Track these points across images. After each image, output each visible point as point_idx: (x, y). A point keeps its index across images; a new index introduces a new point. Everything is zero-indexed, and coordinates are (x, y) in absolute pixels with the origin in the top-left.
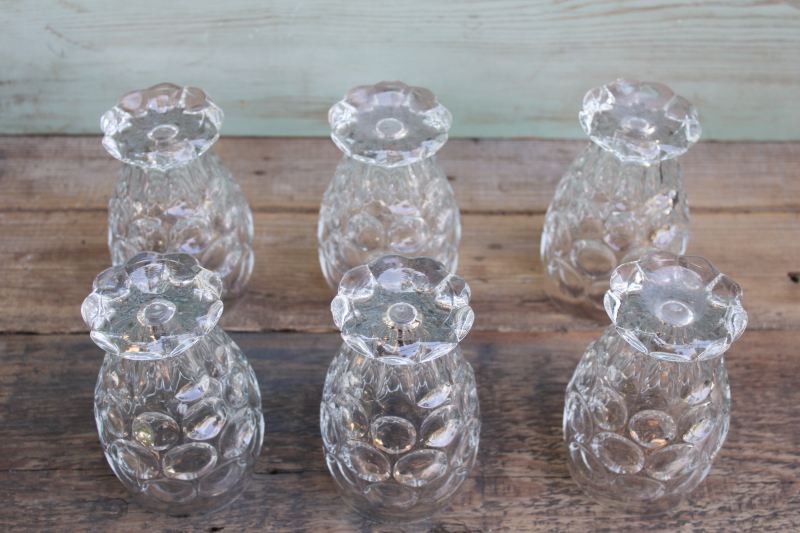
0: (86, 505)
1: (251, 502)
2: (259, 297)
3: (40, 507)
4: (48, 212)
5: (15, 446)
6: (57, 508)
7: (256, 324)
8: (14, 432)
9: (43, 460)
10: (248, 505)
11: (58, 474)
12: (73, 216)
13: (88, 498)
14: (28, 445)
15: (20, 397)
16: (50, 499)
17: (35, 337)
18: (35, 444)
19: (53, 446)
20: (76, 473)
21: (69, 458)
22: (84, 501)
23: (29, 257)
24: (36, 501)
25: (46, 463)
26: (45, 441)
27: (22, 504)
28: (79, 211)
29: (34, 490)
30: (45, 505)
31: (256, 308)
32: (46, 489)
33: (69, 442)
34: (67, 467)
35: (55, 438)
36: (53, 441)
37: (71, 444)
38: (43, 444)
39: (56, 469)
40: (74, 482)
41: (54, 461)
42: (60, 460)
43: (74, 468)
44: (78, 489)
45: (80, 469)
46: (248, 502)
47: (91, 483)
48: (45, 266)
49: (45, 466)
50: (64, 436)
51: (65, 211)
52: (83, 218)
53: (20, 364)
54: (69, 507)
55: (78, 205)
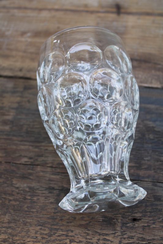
0: (55, 192)
1: (159, 203)
2: (159, 66)
3: (27, 189)
4: (40, 10)
5: (14, 147)
6: (37, 191)
7: (159, 83)
8: (15, 138)
9: (31, 158)
10: (157, 205)
11: (39, 168)
12: (53, 13)
13: (56, 187)
14: (22, 147)
15: (19, 117)
16: (34, 185)
17: (29, 81)
18: (27, 147)
19: (36, 150)
20: (49, 169)
21: (46, 159)
22: (53, 189)
23: (29, 34)
24: (25, 185)
25: (32, 160)
26: (32, 146)
27: (17, 186)
28: (57, 10)
29: (24, 177)
30: (30, 188)
31: (158, 73)
32: (31, 177)
33: (46, 148)
34: (44, 165)
35: (38, 144)
36: (37, 147)
37: (47, 150)
38: (31, 148)
39: (38, 165)
40: (48, 175)
41: (37, 160)
42: (40, 159)
43: (48, 165)
44: (50, 180)
45: (52, 167)
46: (156, 203)
47: (58, 177)
48: (37, 40)
49: (31, 162)
50: (43, 144)
51: (50, 10)
52: (59, 14)
53: (21, 97)
54: (44, 192)
55: (56, 7)
